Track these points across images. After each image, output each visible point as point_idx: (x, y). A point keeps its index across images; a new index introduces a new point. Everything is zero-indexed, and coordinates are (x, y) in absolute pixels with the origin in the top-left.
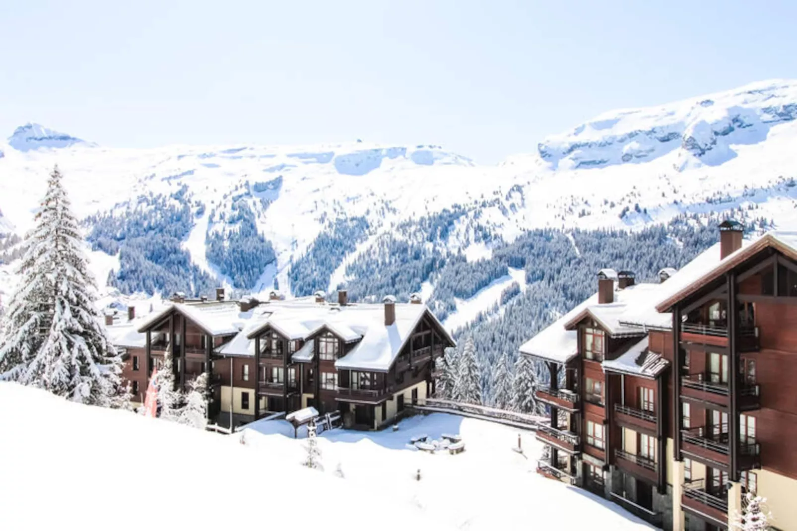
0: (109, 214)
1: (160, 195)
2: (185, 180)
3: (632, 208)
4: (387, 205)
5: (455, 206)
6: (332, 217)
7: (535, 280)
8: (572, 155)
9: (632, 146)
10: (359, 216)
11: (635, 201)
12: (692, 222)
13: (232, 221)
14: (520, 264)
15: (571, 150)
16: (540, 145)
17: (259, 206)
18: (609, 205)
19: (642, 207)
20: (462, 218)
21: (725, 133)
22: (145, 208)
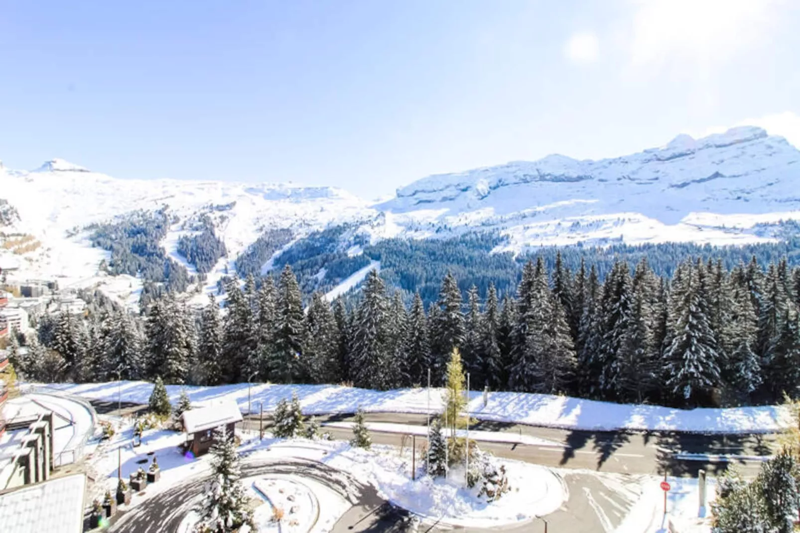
0: (108, 223)
1: (149, 210)
2: (166, 202)
3: (443, 227)
4: (304, 221)
5: (345, 223)
6: (268, 228)
7: (386, 267)
8: (415, 196)
9: (447, 193)
10: (285, 228)
11: (444, 224)
12: (473, 236)
13: (197, 229)
14: (378, 258)
15: (414, 194)
16: (397, 190)
17: (219, 220)
18: (431, 225)
19: (448, 226)
20: (348, 230)
21: (495, 188)
22: (135, 219)
